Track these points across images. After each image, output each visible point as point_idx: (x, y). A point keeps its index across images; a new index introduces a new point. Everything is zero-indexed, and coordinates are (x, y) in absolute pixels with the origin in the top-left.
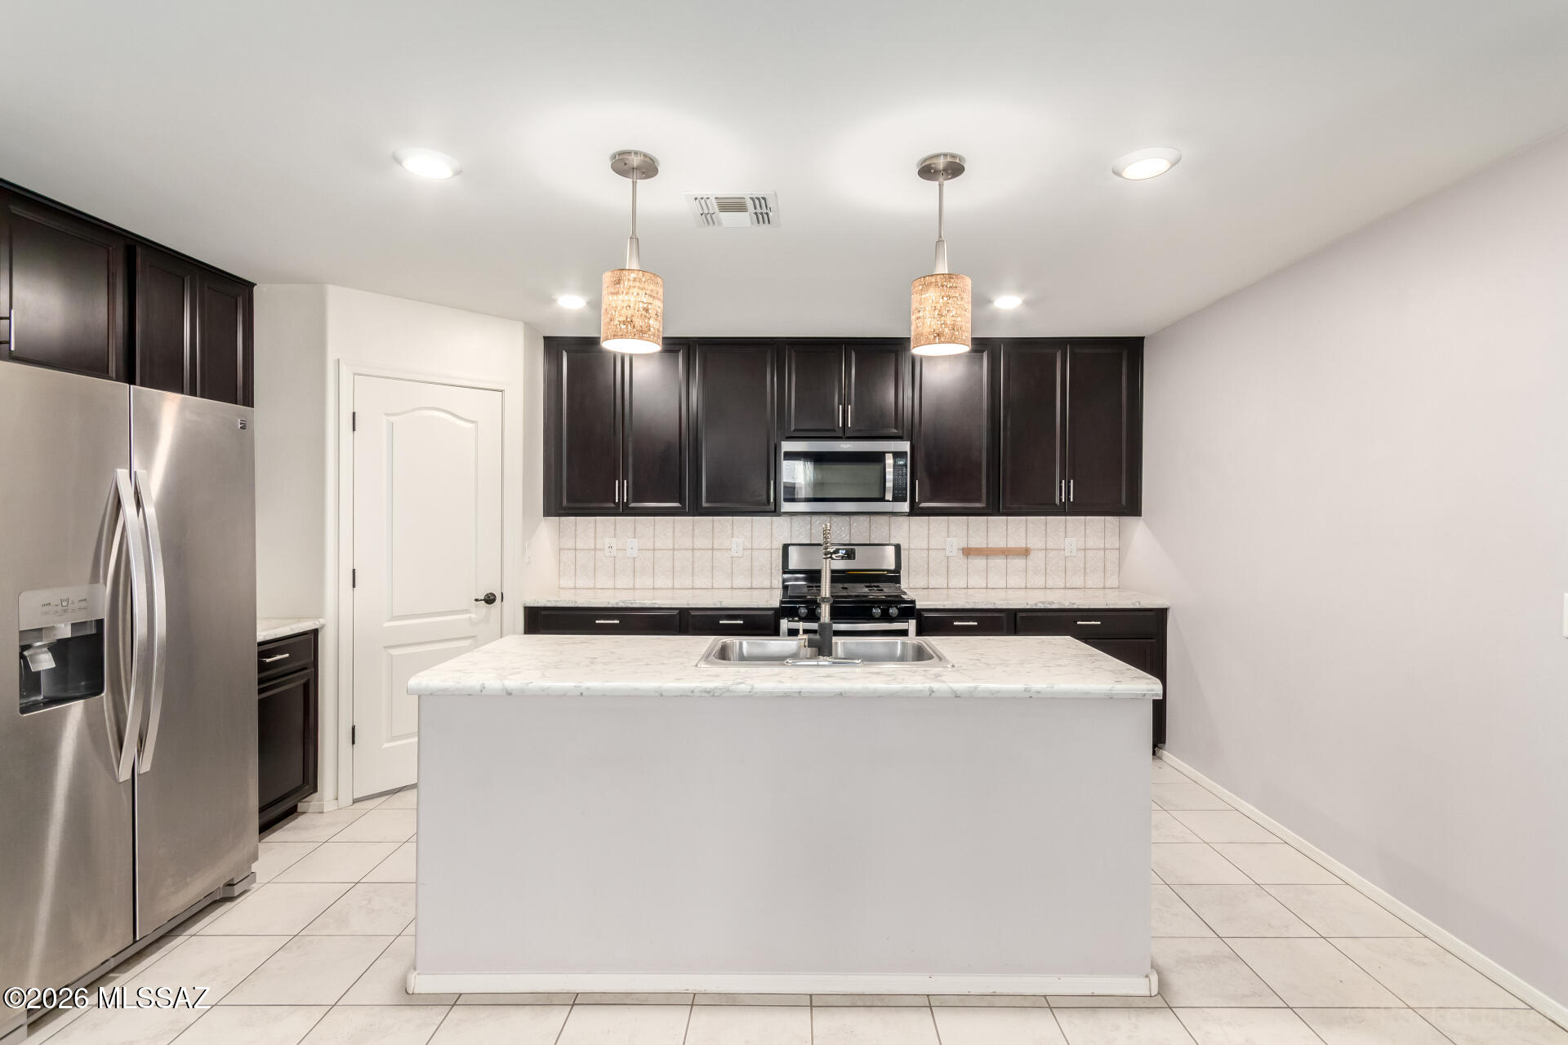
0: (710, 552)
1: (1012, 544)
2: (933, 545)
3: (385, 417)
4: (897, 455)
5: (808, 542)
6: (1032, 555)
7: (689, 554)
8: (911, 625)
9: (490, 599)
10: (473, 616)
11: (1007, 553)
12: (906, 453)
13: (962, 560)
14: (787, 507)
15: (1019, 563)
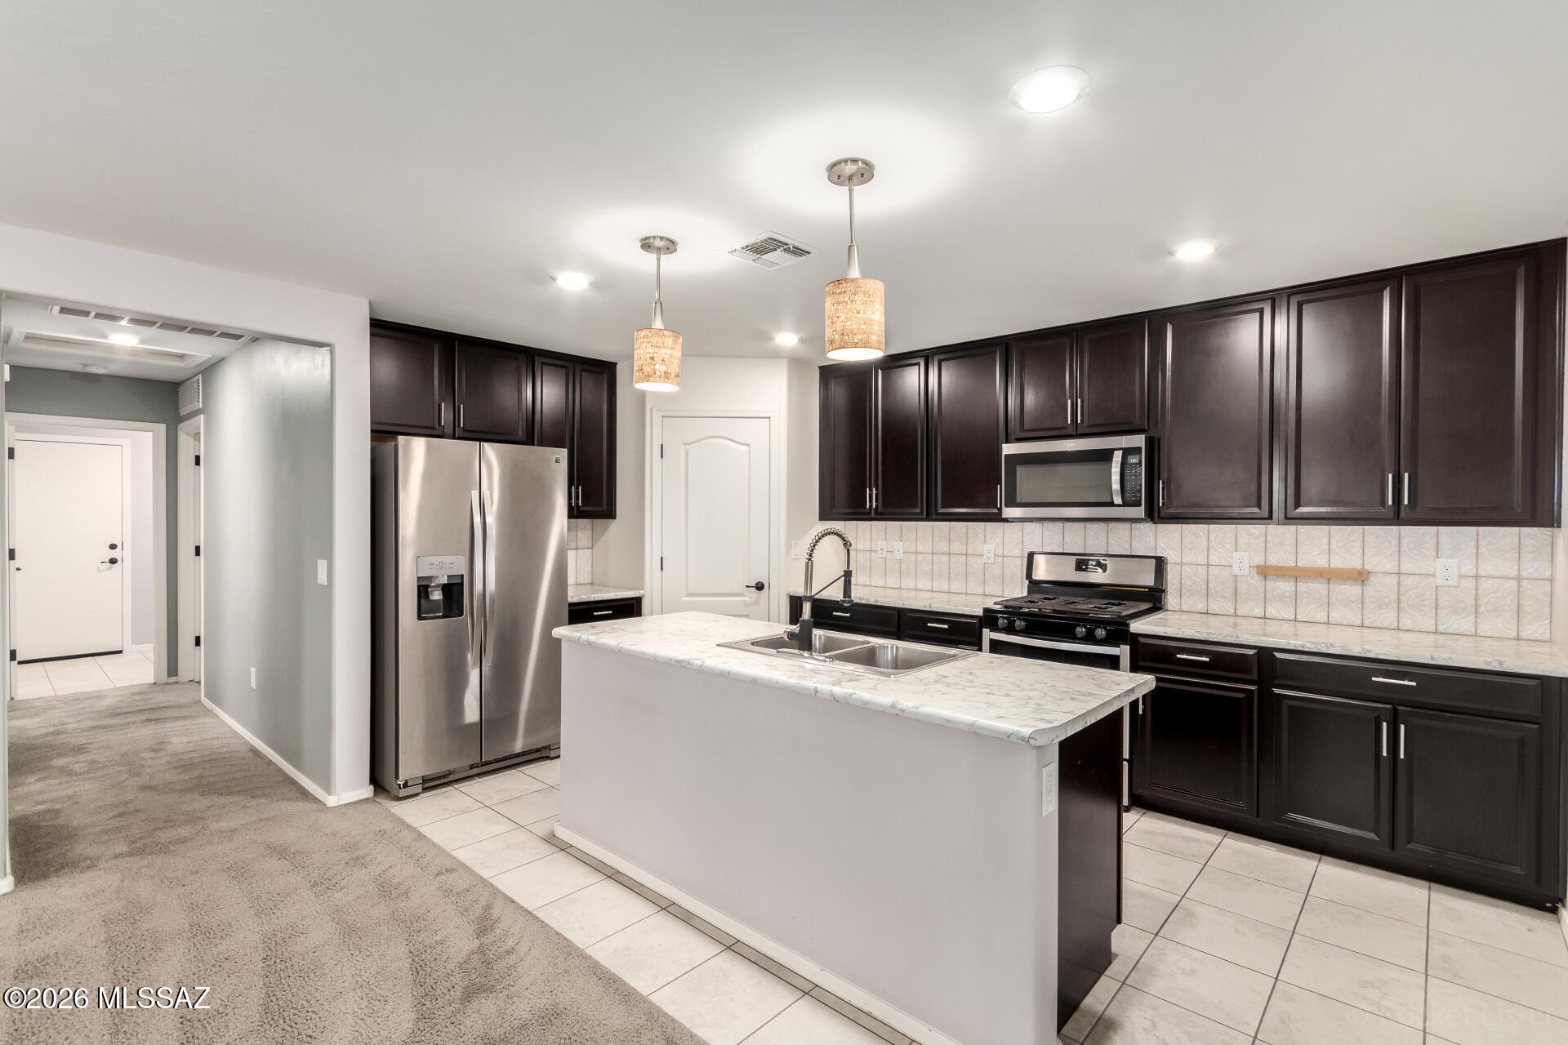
0: (964, 557)
1: (1337, 563)
2: (1214, 559)
3: (682, 446)
4: (1127, 452)
5: (1061, 551)
6: (1373, 579)
7: (945, 558)
8: (1123, 652)
9: (760, 587)
10: (747, 598)
11: (1328, 575)
12: (1140, 448)
13: (1256, 581)
14: (1010, 512)
15: (1352, 590)
